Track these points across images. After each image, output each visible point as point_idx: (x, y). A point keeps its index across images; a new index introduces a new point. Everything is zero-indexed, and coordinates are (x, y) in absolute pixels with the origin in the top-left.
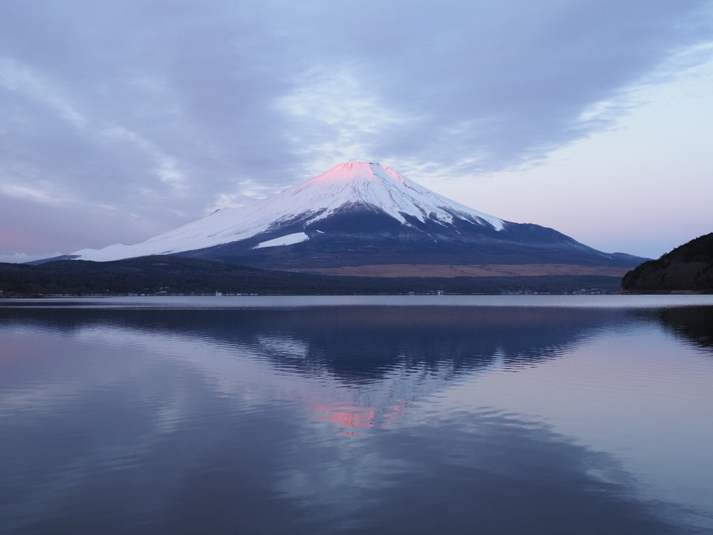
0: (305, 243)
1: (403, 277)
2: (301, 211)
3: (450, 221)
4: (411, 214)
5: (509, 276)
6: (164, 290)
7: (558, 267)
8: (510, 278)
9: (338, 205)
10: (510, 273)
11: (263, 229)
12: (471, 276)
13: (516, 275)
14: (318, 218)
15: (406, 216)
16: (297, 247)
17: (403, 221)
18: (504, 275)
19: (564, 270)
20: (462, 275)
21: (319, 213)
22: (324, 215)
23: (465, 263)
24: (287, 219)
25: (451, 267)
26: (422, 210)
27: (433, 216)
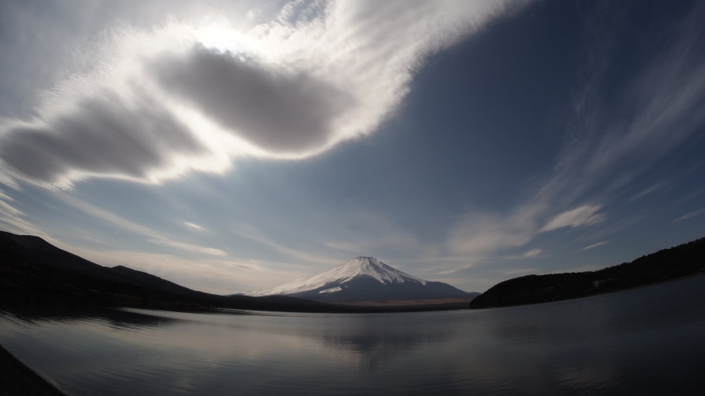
0: (340, 291)
2: (338, 278)
3: (403, 281)
4: (386, 279)
9: (354, 275)
11: (322, 285)
14: (345, 281)
15: (385, 280)
16: (336, 293)
17: (382, 282)
21: (346, 279)
22: (348, 280)
24: (332, 281)
26: (391, 278)
27: (396, 280)
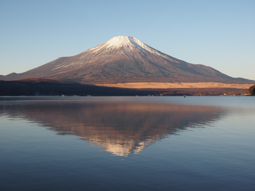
1: (144, 88)
5: (191, 88)
6: (37, 94)
7: (213, 84)
8: (191, 89)
10: (191, 87)
12: (174, 87)
13: (194, 87)
18: (189, 87)
19: (216, 85)
20: (170, 87)
23: (172, 82)
25: (165, 84)
